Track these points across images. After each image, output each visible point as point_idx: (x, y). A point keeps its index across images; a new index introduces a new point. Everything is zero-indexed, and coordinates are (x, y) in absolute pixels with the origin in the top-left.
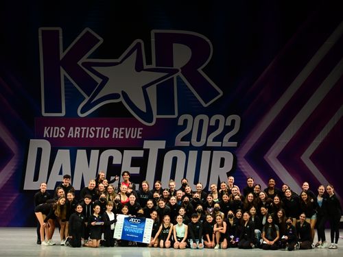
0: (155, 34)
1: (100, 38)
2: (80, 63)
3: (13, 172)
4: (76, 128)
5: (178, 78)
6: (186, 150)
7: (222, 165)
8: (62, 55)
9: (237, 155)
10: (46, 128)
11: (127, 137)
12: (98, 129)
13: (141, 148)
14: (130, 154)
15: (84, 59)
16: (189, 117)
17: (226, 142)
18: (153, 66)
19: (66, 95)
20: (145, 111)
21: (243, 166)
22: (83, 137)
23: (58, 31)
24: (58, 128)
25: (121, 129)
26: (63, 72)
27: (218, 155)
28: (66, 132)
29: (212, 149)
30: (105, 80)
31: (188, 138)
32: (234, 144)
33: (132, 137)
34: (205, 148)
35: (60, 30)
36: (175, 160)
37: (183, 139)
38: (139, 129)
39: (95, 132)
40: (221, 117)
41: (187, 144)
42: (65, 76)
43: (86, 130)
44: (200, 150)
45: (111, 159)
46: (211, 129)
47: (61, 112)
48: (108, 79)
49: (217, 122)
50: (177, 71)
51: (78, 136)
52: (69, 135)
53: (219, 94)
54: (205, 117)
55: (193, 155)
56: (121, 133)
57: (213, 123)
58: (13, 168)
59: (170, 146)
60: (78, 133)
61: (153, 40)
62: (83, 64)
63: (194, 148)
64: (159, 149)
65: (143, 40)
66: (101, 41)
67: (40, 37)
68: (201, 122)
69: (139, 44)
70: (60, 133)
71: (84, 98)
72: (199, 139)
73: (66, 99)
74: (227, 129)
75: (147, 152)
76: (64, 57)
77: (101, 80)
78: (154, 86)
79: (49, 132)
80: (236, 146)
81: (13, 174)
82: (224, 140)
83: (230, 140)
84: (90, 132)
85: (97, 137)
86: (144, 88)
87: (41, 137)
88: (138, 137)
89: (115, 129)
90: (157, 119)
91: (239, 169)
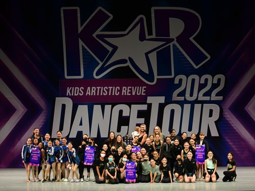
0: (155, 10)
1: (110, 15)
2: (94, 35)
3: (43, 124)
4: (93, 88)
5: (174, 45)
6: (182, 103)
7: (211, 115)
8: (80, 29)
9: (223, 107)
10: (68, 88)
11: (134, 94)
12: (110, 88)
13: (145, 103)
14: (136, 108)
15: (98, 32)
16: (183, 77)
17: (214, 97)
18: (154, 36)
19: (84, 62)
20: (148, 73)
21: (228, 116)
22: (98, 94)
23: (76, 10)
24: (78, 88)
25: (128, 88)
26: (81, 43)
27: (207, 107)
28: (85, 91)
29: (202, 102)
30: (115, 48)
31: (182, 94)
32: (220, 98)
33: (138, 94)
34: (197, 101)
35: (78, 9)
36: (173, 112)
37: (179, 95)
38: (143, 87)
39: (108, 90)
40: (209, 77)
41: (182, 98)
42: (82, 46)
43: (100, 89)
44: (193, 104)
45: (121, 112)
46: (201, 87)
47: (80, 75)
48: (117, 47)
49: (206, 80)
50: (173, 40)
51: (94, 94)
52: (87, 93)
53: (207, 58)
54: (196, 77)
55: (187, 107)
56: (129, 91)
57: (202, 82)
58: (42, 121)
59: (169, 101)
60: (94, 91)
61: (153, 15)
62: (97, 36)
63: (188, 102)
64: (160, 104)
65: (145, 15)
66: (111, 17)
67: (62, 15)
68: (193, 80)
69: (141, 19)
70: (80, 92)
71: (99, 64)
72: (191, 95)
73: (84, 65)
74: (214, 86)
75: (150, 106)
76: (82, 30)
77: (112, 49)
78: (155, 53)
79: (71, 91)
80: (222, 99)
81: (43, 125)
82: (212, 95)
83: (217, 95)
84: (104, 91)
85: (110, 94)
86: (147, 54)
87: (64, 95)
88: (143, 94)
89: (123, 88)
90: (157, 79)
91: (225, 118)
